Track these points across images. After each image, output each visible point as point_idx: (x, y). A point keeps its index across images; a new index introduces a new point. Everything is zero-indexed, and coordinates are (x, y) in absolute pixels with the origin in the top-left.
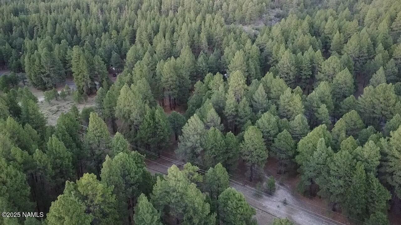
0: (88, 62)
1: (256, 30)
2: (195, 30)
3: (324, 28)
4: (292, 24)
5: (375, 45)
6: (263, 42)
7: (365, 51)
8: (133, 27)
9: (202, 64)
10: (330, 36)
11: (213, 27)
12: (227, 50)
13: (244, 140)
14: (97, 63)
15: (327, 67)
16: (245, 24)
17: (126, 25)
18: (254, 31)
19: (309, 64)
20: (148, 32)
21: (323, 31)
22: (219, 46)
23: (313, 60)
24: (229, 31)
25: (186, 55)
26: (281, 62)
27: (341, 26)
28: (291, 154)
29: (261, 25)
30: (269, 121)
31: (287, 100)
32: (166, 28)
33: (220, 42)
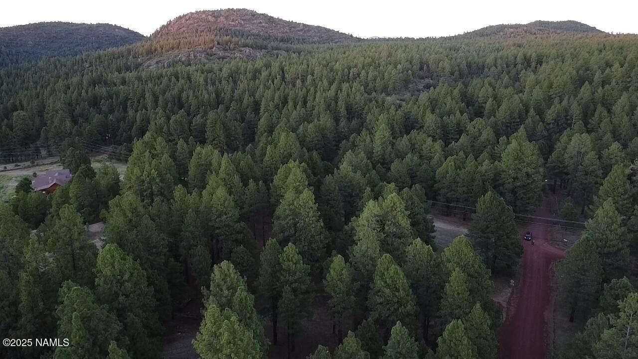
0: (224, 127)
1: (401, 100)
2: (331, 99)
3: (478, 97)
4: (442, 93)
5: (527, 111)
6: (408, 110)
7: (517, 116)
8: (254, 98)
9: (344, 129)
10: (484, 105)
11: (352, 96)
12: (369, 117)
13: (391, 170)
14: (233, 128)
15: (472, 128)
16: (388, 95)
17: (246, 96)
18: (398, 101)
19: (455, 127)
20: (275, 103)
21: (476, 100)
22: (360, 116)
23: (460, 124)
24: (371, 101)
25: (326, 120)
26: (426, 125)
27: (496, 95)
28: (430, 183)
29: (407, 96)
30: (412, 160)
31: (429, 148)
32: (296, 98)
33: (360, 112)
